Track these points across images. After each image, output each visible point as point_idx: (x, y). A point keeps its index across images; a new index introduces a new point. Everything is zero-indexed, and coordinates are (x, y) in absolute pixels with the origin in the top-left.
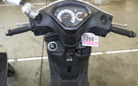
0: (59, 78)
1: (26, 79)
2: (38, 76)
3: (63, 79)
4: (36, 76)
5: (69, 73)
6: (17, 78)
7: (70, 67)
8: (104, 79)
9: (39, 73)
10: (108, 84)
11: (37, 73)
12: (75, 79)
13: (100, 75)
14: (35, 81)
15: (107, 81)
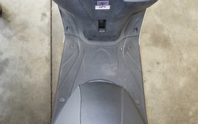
0: (81, 36)
1: (24, 26)
2: (47, 20)
3: (90, 39)
4: (42, 20)
5: (102, 31)
6: (9, 22)
7: (105, 21)
8: (165, 33)
9: (48, 14)
10: (172, 41)
11: (44, 15)
12: (114, 40)
13: (161, 23)
14: (41, 29)
15: (171, 36)
